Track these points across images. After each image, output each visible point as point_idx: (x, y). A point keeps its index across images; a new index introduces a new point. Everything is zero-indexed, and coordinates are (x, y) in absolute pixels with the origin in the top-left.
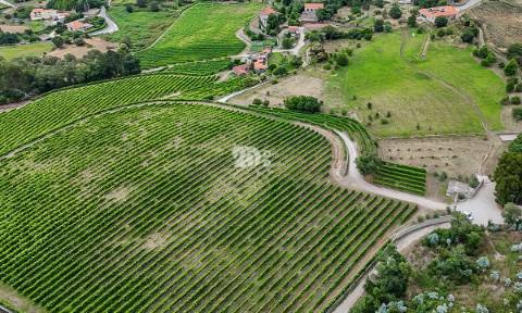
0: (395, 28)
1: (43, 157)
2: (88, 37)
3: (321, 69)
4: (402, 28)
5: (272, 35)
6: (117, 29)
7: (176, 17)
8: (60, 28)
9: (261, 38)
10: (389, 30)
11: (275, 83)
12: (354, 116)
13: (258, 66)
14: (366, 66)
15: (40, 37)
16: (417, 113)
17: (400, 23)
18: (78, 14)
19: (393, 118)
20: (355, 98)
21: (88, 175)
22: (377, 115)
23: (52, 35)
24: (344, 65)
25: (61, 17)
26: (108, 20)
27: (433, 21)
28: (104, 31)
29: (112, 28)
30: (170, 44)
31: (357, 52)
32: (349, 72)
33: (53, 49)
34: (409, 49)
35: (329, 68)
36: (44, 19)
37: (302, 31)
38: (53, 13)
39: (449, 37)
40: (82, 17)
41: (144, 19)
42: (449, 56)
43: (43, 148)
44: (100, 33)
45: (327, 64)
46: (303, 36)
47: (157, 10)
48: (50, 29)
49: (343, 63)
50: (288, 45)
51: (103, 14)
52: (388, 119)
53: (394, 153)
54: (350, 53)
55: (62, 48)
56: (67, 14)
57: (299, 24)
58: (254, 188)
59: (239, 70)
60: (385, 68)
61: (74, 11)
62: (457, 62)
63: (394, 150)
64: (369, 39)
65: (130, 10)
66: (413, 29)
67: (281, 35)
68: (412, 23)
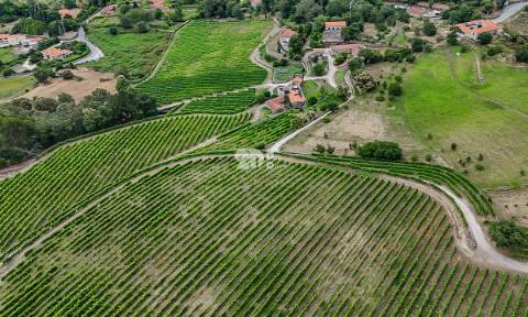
0: (434, 47)
1: (83, 246)
2: (73, 67)
3: (372, 100)
4: (442, 47)
5: (296, 59)
6: (102, 55)
7: (169, 38)
8: (35, 57)
9: (284, 64)
10: (429, 50)
11: (327, 121)
12: (440, 161)
13: (294, 99)
14: (424, 95)
15: (13, 68)
16: (511, 153)
17: (439, 40)
18: (53, 39)
19: (485, 160)
20: (430, 137)
21: (153, 271)
22: (469, 159)
23: (27, 65)
24: (398, 95)
25: (33, 42)
26: (89, 45)
27: (475, 38)
28: (89, 59)
29: (97, 54)
30: (174, 73)
31: (405, 77)
32: (408, 104)
33: (36, 85)
34: (461, 71)
35: (382, 99)
36: (11, 46)
37: (328, 53)
38: (22, 38)
39: (500, 55)
40: (58, 41)
41: (132, 43)
42: (510, 78)
43: (78, 232)
44: (84, 60)
45: (378, 94)
46: (331, 60)
47: (145, 31)
48: (23, 57)
49: (396, 92)
50: (319, 72)
51: (81, 37)
52: (481, 163)
53: (512, 211)
54: (399, 79)
55: (46, 83)
56: (39, 39)
57: (324, 45)
58: (373, 275)
59: (275, 105)
60: (444, 95)
61: (46, 35)
62: (522, 86)
63: (511, 205)
64: (411, 61)
65: (114, 33)
66: (455, 48)
67: (305, 58)
68: (452, 40)
